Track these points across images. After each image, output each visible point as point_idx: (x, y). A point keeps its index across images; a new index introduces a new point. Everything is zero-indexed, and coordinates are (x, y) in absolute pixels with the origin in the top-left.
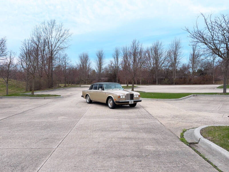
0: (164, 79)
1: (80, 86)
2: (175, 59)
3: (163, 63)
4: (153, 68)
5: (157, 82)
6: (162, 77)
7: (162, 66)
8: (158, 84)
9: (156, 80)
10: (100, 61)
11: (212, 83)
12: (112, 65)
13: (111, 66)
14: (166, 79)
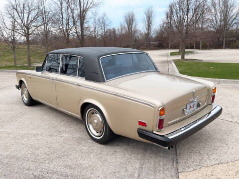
0: (235, 42)
3: (234, 19)
4: (220, 26)
5: (224, 44)
6: (232, 39)
7: (234, 22)
8: (225, 48)
9: (223, 42)
10: (149, 20)
13: (163, 27)
14: (237, 41)
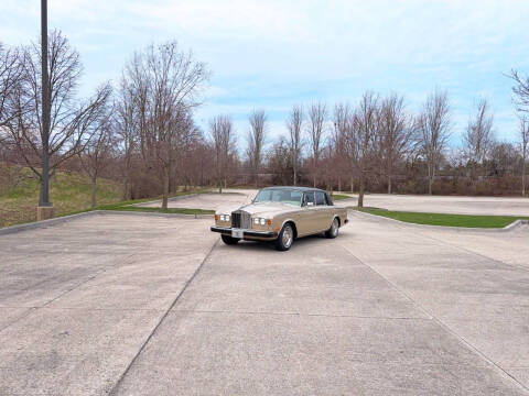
0: (407, 182)
1: (220, 192)
2: (435, 137)
5: (389, 187)
7: (402, 150)
8: (391, 193)
9: (387, 182)
11: (520, 195)
12: (284, 145)
